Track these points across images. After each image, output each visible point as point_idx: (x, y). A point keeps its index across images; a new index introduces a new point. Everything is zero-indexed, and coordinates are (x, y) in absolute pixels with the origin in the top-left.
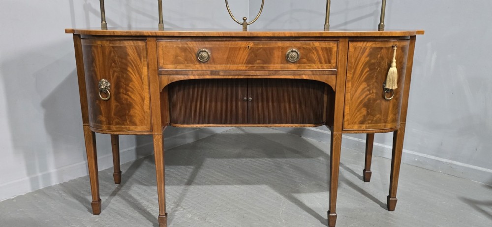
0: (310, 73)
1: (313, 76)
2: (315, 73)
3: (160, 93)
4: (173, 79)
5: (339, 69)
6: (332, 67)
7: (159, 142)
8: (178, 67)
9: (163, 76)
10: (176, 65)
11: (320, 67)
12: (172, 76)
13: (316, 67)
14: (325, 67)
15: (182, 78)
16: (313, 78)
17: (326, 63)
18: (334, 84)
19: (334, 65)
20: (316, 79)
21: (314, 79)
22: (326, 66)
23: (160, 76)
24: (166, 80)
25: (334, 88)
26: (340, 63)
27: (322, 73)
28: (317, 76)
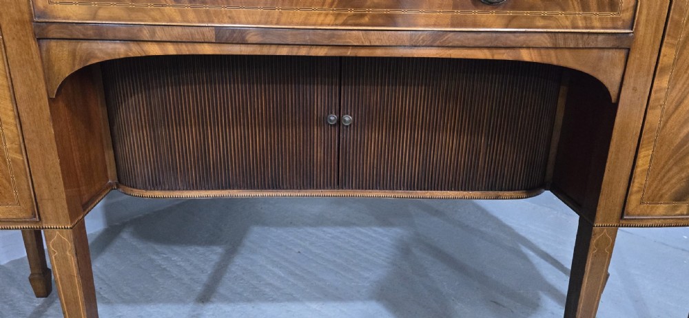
0: (546, 41)
1: (552, 52)
2: (561, 43)
3: (50, 100)
4: (91, 55)
5: (641, 29)
6: (620, 23)
7: (64, 250)
8: (102, 13)
9: (53, 43)
10: (94, 5)
11: (580, 23)
12: (85, 45)
13: (568, 23)
14: (597, 24)
15: (118, 50)
16: (553, 58)
17: (601, 8)
18: (618, 78)
19: (627, 16)
20: (563, 63)
21: (555, 62)
22: (601, 20)
23: (44, 43)
24: (65, 58)
25: (613, 91)
26: (645, 12)
27: (583, 42)
28: (567, 53)
